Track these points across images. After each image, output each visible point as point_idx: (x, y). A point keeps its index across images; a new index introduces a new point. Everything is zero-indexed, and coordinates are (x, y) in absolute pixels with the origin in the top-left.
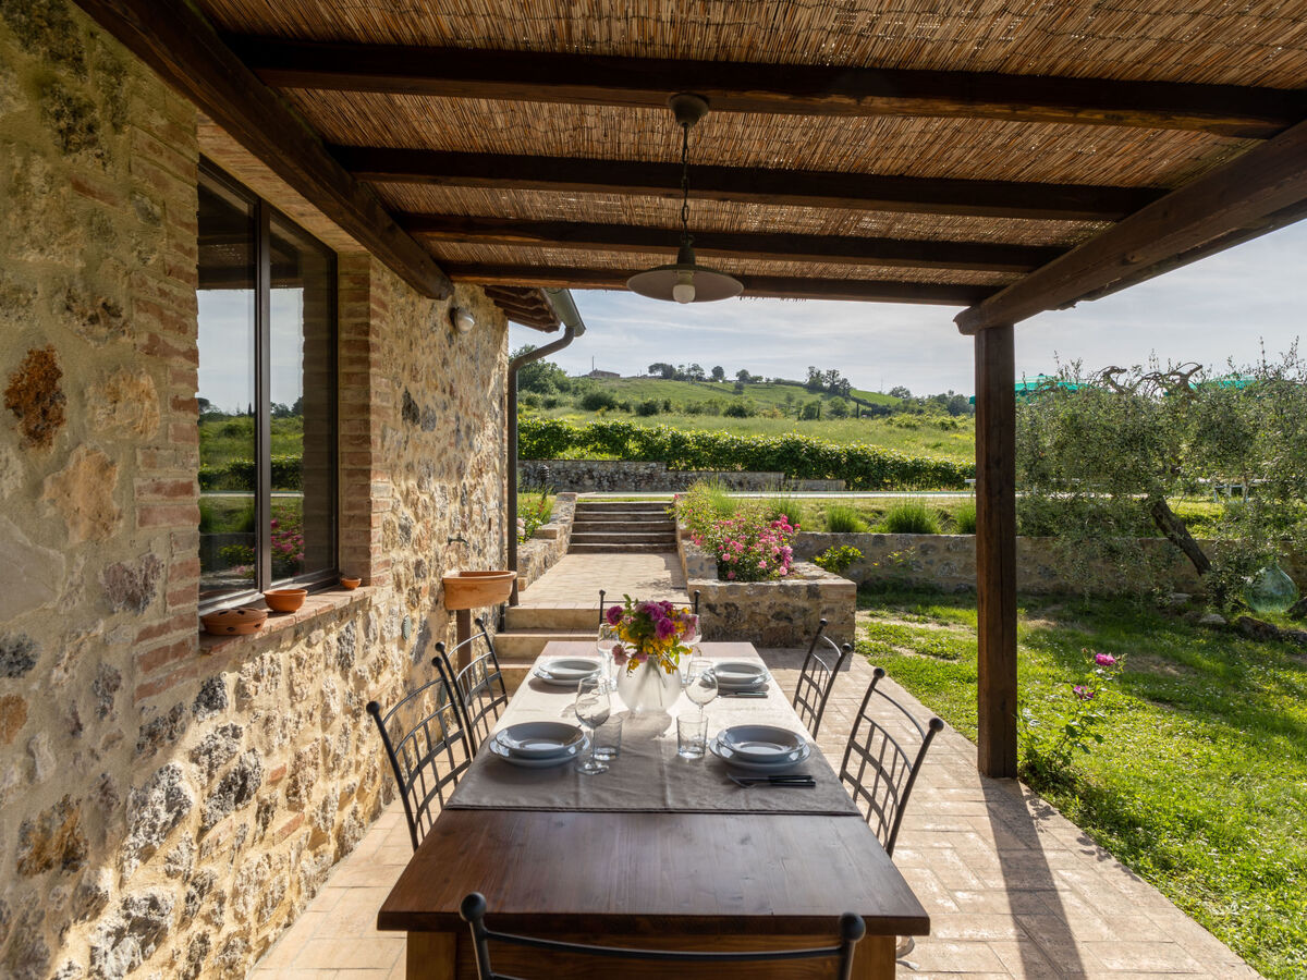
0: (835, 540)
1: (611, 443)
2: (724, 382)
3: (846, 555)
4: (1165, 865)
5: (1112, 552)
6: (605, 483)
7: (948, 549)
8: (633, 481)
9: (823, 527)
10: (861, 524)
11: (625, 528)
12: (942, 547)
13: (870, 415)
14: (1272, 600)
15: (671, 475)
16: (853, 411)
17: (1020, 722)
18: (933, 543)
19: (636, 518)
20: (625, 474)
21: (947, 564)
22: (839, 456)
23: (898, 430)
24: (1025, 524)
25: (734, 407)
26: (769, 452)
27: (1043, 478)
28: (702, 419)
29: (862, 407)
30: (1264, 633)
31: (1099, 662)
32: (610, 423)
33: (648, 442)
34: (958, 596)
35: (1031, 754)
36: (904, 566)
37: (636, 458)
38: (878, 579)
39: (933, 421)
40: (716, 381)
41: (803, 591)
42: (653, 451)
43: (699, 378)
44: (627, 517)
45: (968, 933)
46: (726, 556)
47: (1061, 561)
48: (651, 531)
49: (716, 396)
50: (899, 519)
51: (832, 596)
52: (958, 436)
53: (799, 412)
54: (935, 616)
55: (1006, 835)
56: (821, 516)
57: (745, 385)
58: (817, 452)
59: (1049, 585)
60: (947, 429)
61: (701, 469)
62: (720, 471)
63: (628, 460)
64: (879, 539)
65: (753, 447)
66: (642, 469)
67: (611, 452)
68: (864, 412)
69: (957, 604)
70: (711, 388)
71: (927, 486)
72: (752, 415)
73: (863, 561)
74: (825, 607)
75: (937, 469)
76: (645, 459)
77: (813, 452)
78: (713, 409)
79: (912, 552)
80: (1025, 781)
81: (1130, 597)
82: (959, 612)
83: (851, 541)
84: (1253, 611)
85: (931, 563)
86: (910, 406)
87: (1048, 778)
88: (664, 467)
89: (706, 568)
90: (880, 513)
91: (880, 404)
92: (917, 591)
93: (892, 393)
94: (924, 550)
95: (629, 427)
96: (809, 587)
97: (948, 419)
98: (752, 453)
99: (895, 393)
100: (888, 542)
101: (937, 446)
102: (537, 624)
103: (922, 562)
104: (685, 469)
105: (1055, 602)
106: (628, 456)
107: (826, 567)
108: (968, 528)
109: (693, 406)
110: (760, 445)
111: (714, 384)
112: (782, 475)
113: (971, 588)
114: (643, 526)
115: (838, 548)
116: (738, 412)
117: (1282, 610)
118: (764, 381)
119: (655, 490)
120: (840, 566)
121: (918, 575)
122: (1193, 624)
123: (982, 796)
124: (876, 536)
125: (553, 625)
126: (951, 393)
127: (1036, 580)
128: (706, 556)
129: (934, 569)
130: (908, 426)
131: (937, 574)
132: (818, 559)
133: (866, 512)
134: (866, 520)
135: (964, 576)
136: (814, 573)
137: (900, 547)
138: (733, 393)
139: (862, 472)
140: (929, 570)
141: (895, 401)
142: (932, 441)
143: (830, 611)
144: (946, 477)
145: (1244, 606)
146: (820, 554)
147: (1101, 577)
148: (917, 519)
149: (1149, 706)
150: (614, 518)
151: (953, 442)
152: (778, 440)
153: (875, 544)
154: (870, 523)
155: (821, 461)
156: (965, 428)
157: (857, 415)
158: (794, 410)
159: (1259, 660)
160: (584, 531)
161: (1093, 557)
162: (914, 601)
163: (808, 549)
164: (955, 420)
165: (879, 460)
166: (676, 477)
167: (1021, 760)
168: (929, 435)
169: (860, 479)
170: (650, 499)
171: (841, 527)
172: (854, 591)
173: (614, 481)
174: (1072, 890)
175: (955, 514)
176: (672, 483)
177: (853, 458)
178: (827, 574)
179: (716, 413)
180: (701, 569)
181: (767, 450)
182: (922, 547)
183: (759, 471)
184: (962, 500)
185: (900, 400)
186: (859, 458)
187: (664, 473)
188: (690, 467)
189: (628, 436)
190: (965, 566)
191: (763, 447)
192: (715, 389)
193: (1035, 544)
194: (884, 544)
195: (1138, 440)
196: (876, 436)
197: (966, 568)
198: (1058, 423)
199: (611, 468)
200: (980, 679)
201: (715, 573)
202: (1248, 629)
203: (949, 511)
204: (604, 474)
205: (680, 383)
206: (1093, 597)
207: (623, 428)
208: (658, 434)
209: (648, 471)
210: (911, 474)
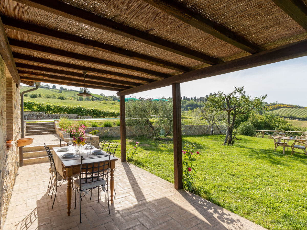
0: (93, 129)
1: (28, 107)
2: (56, 89)
3: (96, 132)
4: (143, 166)
5: (141, 128)
6: (26, 117)
7: (115, 129)
8: (35, 117)
9: (91, 126)
10: (98, 125)
11: (41, 129)
12: (114, 129)
13: (96, 100)
14: (163, 134)
15: (47, 115)
16: (91, 98)
17: (127, 153)
18: (112, 128)
19: (44, 126)
20: (33, 115)
21: (115, 132)
22: (90, 111)
23: (103, 104)
24: (128, 124)
25: (60, 97)
26: (74, 110)
27: (131, 116)
28: (51, 100)
29: (93, 98)
30: (161, 139)
31: (137, 143)
32: (28, 101)
33: (40, 107)
34: (117, 138)
35: (128, 158)
36: (107, 133)
37: (36, 111)
38: (102, 136)
39: (110, 102)
40: (53, 89)
41: (89, 139)
42: (41, 109)
43: (48, 88)
44: (41, 126)
45: (120, 176)
46: (72, 133)
47: (133, 130)
48: (49, 129)
49: (54, 93)
50: (106, 124)
51: (95, 139)
52: (115, 106)
53: (77, 98)
54: (113, 142)
55: (125, 167)
56: (90, 124)
57: (62, 91)
58: (85, 109)
59: (132, 135)
60: (113, 104)
61: (55, 113)
62: (61, 114)
63: (34, 111)
64: (102, 128)
65: (69, 108)
66: (38, 113)
67: (28, 109)
68: (94, 99)
69: (117, 139)
70: (52, 91)
71: (109, 117)
72: (66, 99)
73: (99, 133)
74: (93, 141)
75: (112, 113)
76: (39, 111)
77: (84, 110)
78: (54, 97)
79: (108, 130)
80: (127, 161)
81: (144, 136)
82: (117, 141)
83: (97, 129)
84: (160, 136)
85: (112, 132)
86: (105, 98)
87: (130, 160)
88: (45, 113)
89: (68, 135)
90: (102, 123)
91: (98, 97)
92: (110, 138)
93: (100, 95)
94: (111, 130)
95: (34, 103)
96: (90, 138)
97: (113, 102)
98: (69, 110)
99: (101, 95)
100: (104, 129)
101: (111, 108)
102: (30, 150)
103: (110, 132)
104: (51, 114)
105: (133, 137)
106: (33, 110)
107: (92, 134)
108: (118, 125)
109: (48, 96)
110: (71, 108)
111: (53, 90)
112: (77, 115)
113: (119, 136)
114: (46, 128)
115: (94, 130)
116: (62, 98)
117: (163, 136)
118: (68, 90)
119: (42, 119)
120: (95, 134)
121: (110, 135)
122: (152, 139)
123: (122, 164)
124: (101, 128)
125: (34, 150)
126: (114, 95)
127: (130, 134)
128: (68, 133)
129: (112, 133)
130: (105, 103)
131: (113, 134)
132: (90, 133)
133: (99, 123)
134: (99, 125)
135: (118, 134)
136: (90, 135)
137: (106, 129)
138: (59, 92)
139: (95, 114)
140: (111, 134)
141: (101, 97)
142: (110, 107)
143: (94, 142)
144: (114, 115)
145: (159, 136)
146: (90, 132)
147: (140, 133)
148: (109, 124)
149: (144, 150)
150: (38, 126)
151: (115, 107)
152: (76, 107)
153: (101, 129)
154: (100, 125)
155: (86, 112)
156: (117, 104)
157: (92, 100)
158: (76, 98)
159: (159, 143)
160: (29, 130)
161: (138, 129)
162: (109, 139)
163: (88, 131)
164: (115, 102)
165: (100, 111)
166: (48, 115)
167: (127, 159)
168: (109, 105)
169: (95, 115)
170: (47, 121)
171: (94, 126)
172: (99, 138)
173: (29, 117)
174: (133, 171)
175: (116, 123)
176: (47, 117)
177: (94, 111)
178: (93, 135)
179: (55, 98)
180: (67, 136)
181: (73, 109)
182: (110, 129)
183: (71, 114)
184: (117, 120)
185: (102, 96)
186: (95, 111)
187: (45, 115)
188: (52, 113)
189: (33, 105)
190: (118, 132)
191: (72, 108)
192: (53, 91)
193: (129, 128)
194: (103, 129)
195: (144, 110)
196: (98, 105)
197: (118, 133)
198: (133, 107)
199: (28, 113)
200: (121, 150)
201: (70, 137)
202: (159, 139)
203: (115, 122)
204: (26, 115)
205: (42, 89)
206: (139, 136)
207: (32, 103)
208: (43, 104)
209: (40, 114)
210: (106, 114)
